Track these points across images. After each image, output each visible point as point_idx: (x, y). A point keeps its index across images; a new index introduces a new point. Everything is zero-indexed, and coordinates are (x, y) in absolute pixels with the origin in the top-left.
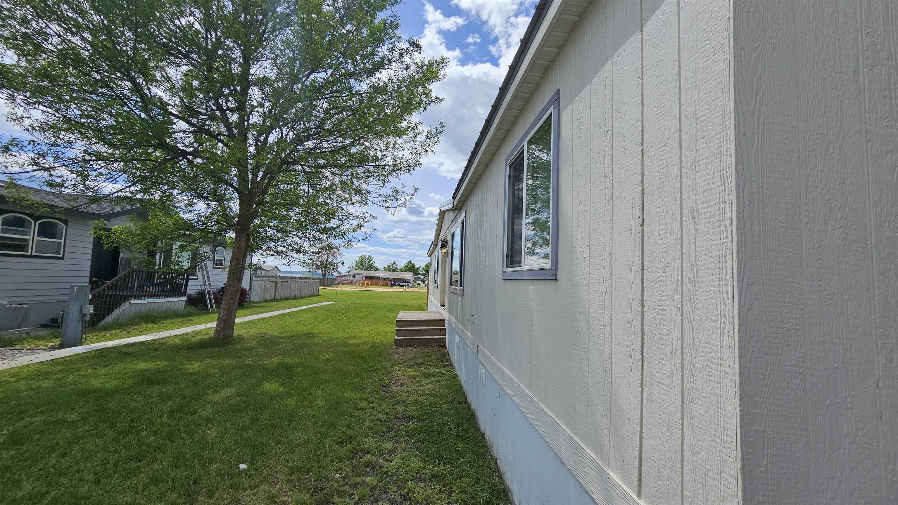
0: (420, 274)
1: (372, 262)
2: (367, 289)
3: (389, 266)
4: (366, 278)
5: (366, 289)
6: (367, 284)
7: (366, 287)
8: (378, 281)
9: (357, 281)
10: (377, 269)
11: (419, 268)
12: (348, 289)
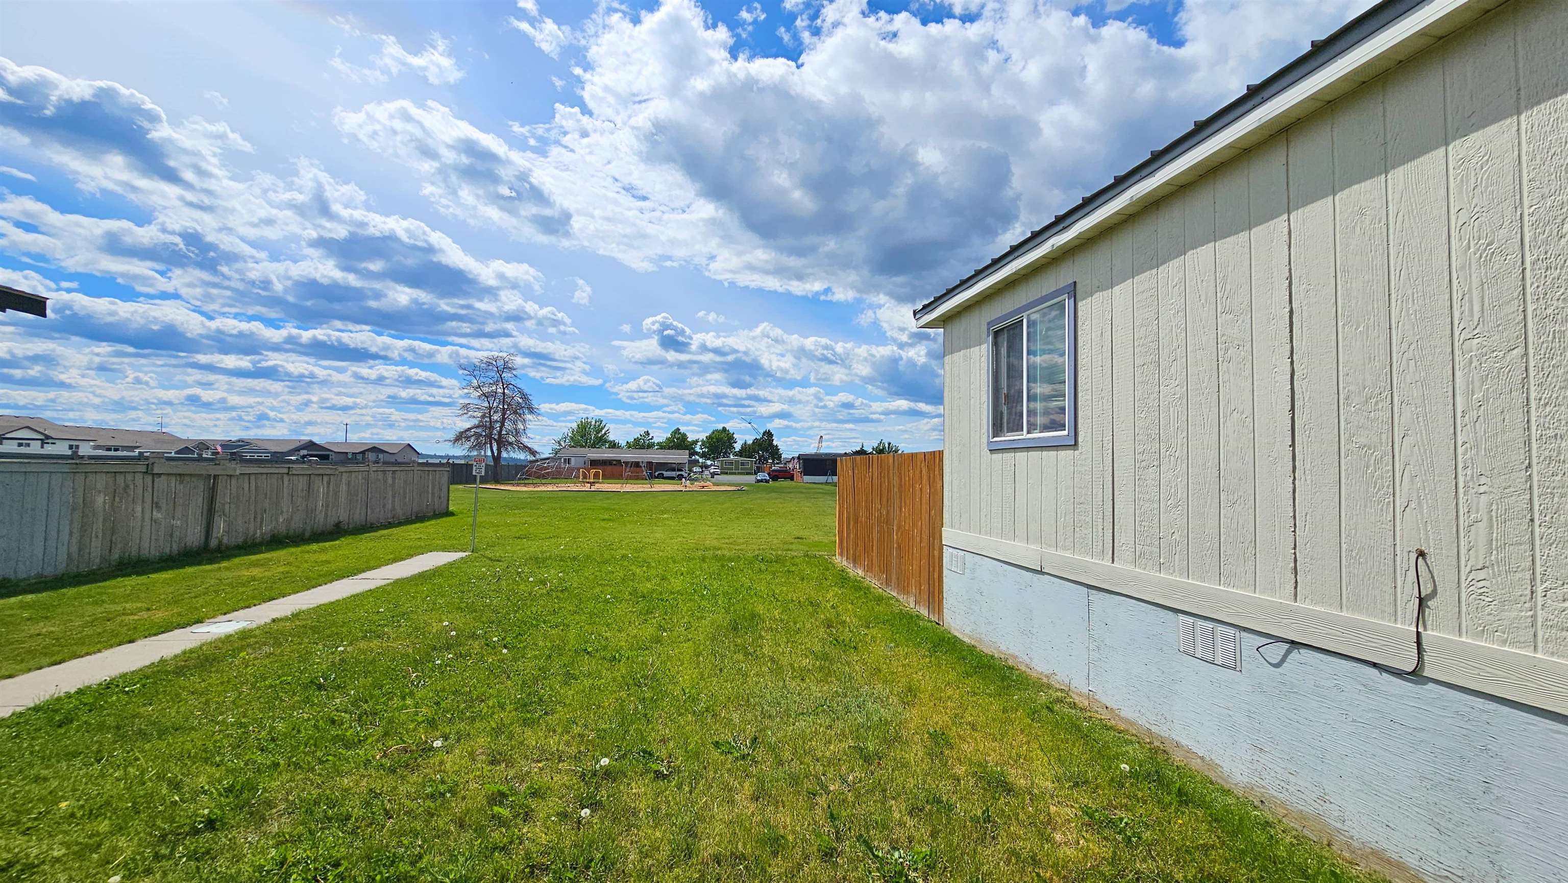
0: (697, 453)
1: (603, 432)
2: (597, 487)
3: (637, 440)
4: (594, 463)
5: (593, 488)
6: (596, 476)
7: (592, 484)
8: (618, 468)
9: (571, 470)
10: (614, 445)
11: (696, 442)
12: (550, 488)
